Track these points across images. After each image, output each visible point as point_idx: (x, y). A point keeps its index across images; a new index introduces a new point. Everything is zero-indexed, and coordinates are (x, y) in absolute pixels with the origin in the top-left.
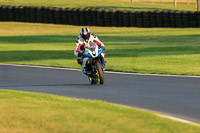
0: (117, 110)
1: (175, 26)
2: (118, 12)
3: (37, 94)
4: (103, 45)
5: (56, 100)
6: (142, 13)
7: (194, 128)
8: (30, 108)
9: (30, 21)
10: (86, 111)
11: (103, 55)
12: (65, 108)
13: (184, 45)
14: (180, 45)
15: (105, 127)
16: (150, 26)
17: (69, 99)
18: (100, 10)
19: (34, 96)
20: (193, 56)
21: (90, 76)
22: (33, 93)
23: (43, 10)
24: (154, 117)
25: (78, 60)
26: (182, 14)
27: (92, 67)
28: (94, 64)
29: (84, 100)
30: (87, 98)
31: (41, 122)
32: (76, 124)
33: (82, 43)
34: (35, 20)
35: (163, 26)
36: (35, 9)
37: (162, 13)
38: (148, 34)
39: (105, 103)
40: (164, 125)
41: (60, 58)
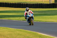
0: (27, 32)
1: (43, 8)
2: (27, 4)
3: (4, 27)
4: (33, 13)
5: (9, 29)
6: (34, 4)
7: (49, 37)
8: (2, 31)
9: (2, 7)
10: (18, 32)
11: (33, 16)
12: (12, 31)
13: (46, 13)
14: (45, 13)
15: (23, 37)
16: (36, 8)
17: (13, 29)
18: (22, 3)
19: (3, 28)
20: (48, 16)
21: (29, 23)
22: (3, 27)
23: (6, 3)
24: (37, 34)
25: (25, 18)
26: (45, 4)
27: (30, 20)
28: (30, 19)
29: (17, 29)
30: (18, 29)
31: (5, 35)
32: (15, 36)
33: (26, 12)
34: (3, 6)
35: (40, 8)
36: (3, 3)
37: (39, 4)
38: (35, 10)
39: (23, 30)
40: (40, 36)
41: (11, 17)
